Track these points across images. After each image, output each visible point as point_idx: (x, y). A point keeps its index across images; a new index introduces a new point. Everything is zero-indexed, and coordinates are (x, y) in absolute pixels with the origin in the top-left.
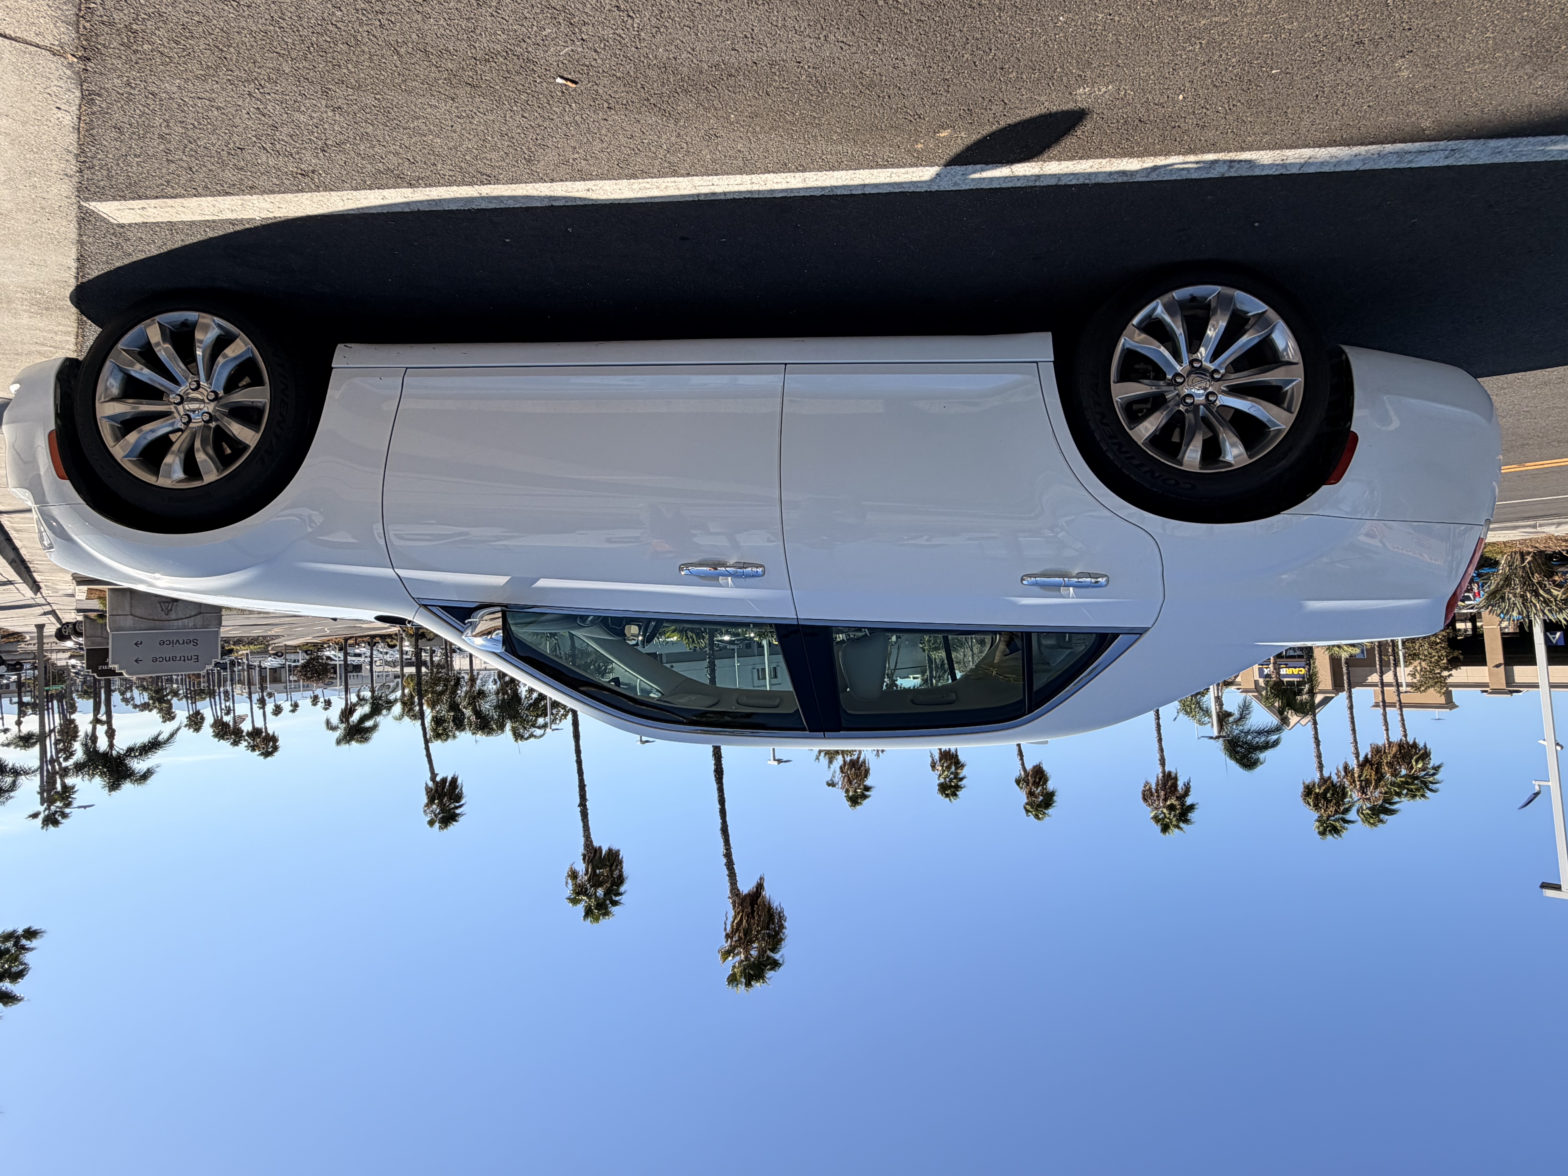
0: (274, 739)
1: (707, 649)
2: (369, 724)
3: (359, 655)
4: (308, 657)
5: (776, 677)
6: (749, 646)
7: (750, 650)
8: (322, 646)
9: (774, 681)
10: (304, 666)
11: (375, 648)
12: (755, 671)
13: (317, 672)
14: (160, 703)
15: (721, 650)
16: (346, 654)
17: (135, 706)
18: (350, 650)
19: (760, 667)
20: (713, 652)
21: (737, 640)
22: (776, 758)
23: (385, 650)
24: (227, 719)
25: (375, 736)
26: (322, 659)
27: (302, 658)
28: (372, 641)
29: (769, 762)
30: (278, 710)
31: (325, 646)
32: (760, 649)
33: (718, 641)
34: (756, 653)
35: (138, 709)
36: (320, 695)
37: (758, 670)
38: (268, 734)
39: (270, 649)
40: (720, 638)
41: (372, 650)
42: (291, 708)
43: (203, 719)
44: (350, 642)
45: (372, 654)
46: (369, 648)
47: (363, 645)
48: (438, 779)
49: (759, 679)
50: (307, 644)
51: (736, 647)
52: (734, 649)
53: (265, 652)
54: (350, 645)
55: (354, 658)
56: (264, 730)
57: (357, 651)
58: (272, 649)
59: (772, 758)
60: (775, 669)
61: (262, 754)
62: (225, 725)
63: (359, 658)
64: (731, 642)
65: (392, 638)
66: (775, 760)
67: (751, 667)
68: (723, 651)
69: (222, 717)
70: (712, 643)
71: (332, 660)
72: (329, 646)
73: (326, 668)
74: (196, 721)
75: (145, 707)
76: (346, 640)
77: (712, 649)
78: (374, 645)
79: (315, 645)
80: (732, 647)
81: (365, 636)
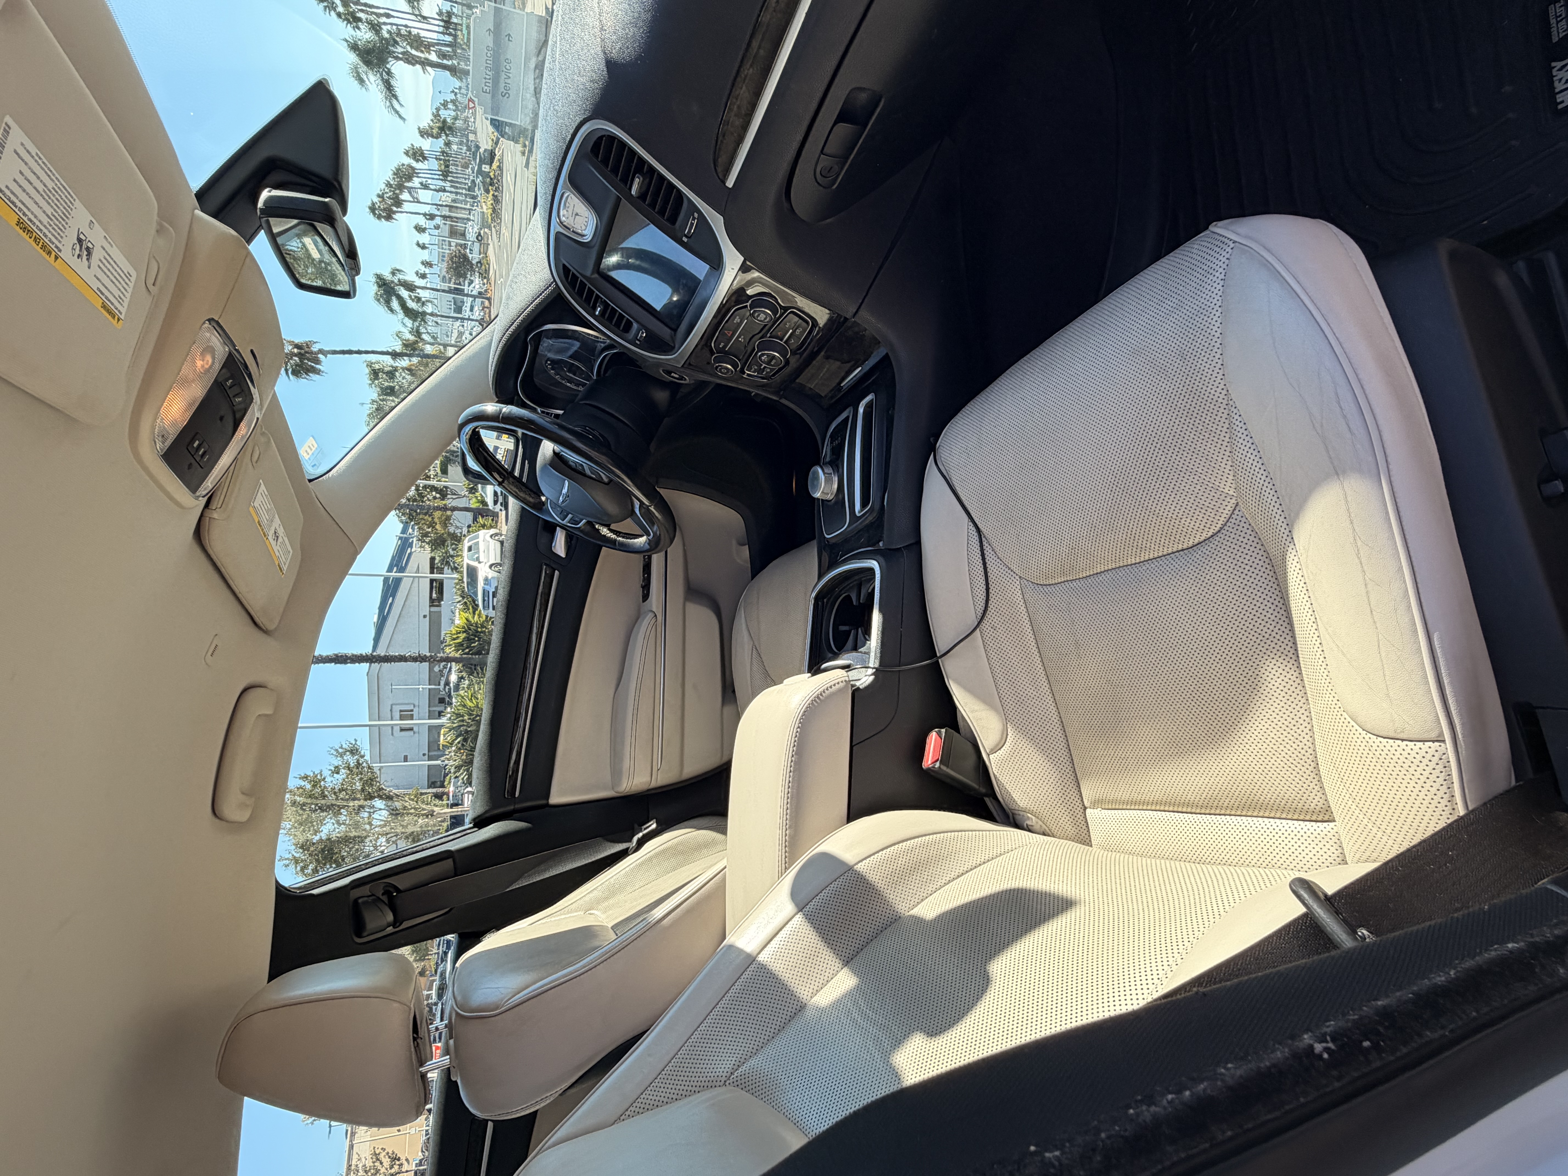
0: (389, 217)
1: (442, 655)
2: (395, 304)
3: (472, 310)
4: (474, 262)
5: (402, 730)
6: (442, 701)
7: (437, 701)
8: (485, 278)
9: (397, 729)
10: (465, 257)
11: (477, 323)
12: (411, 707)
13: (457, 267)
14: (439, 128)
16: (474, 297)
17: (438, 109)
18: (478, 301)
19: (415, 713)
20: (438, 661)
21: (450, 689)
24: (416, 182)
25: (381, 309)
26: (471, 276)
27: (474, 257)
30: (420, 229)
31: (485, 281)
32: (437, 714)
33: (451, 668)
34: (432, 709)
35: (435, 111)
36: (432, 270)
37: (412, 711)
38: (395, 212)
39: (486, 230)
40: (453, 670)
41: (476, 320)
42: (421, 242)
43: (418, 161)
44: (487, 303)
45: (472, 320)
46: (479, 318)
47: (482, 314)
48: (320, 356)
49: (401, 711)
50: (489, 265)
51: (441, 687)
53: (484, 224)
54: (482, 303)
55: (469, 305)
56: (399, 210)
57: (476, 308)
58: (485, 233)
60: (411, 729)
61: (373, 204)
62: (410, 178)
63: (468, 309)
64: (447, 683)
67: (417, 704)
69: (418, 177)
70: (448, 660)
71: (469, 284)
72: (484, 284)
73: (461, 277)
74: (418, 154)
75: (436, 115)
76: (489, 299)
77: (442, 660)
79: (487, 271)
80: (442, 683)
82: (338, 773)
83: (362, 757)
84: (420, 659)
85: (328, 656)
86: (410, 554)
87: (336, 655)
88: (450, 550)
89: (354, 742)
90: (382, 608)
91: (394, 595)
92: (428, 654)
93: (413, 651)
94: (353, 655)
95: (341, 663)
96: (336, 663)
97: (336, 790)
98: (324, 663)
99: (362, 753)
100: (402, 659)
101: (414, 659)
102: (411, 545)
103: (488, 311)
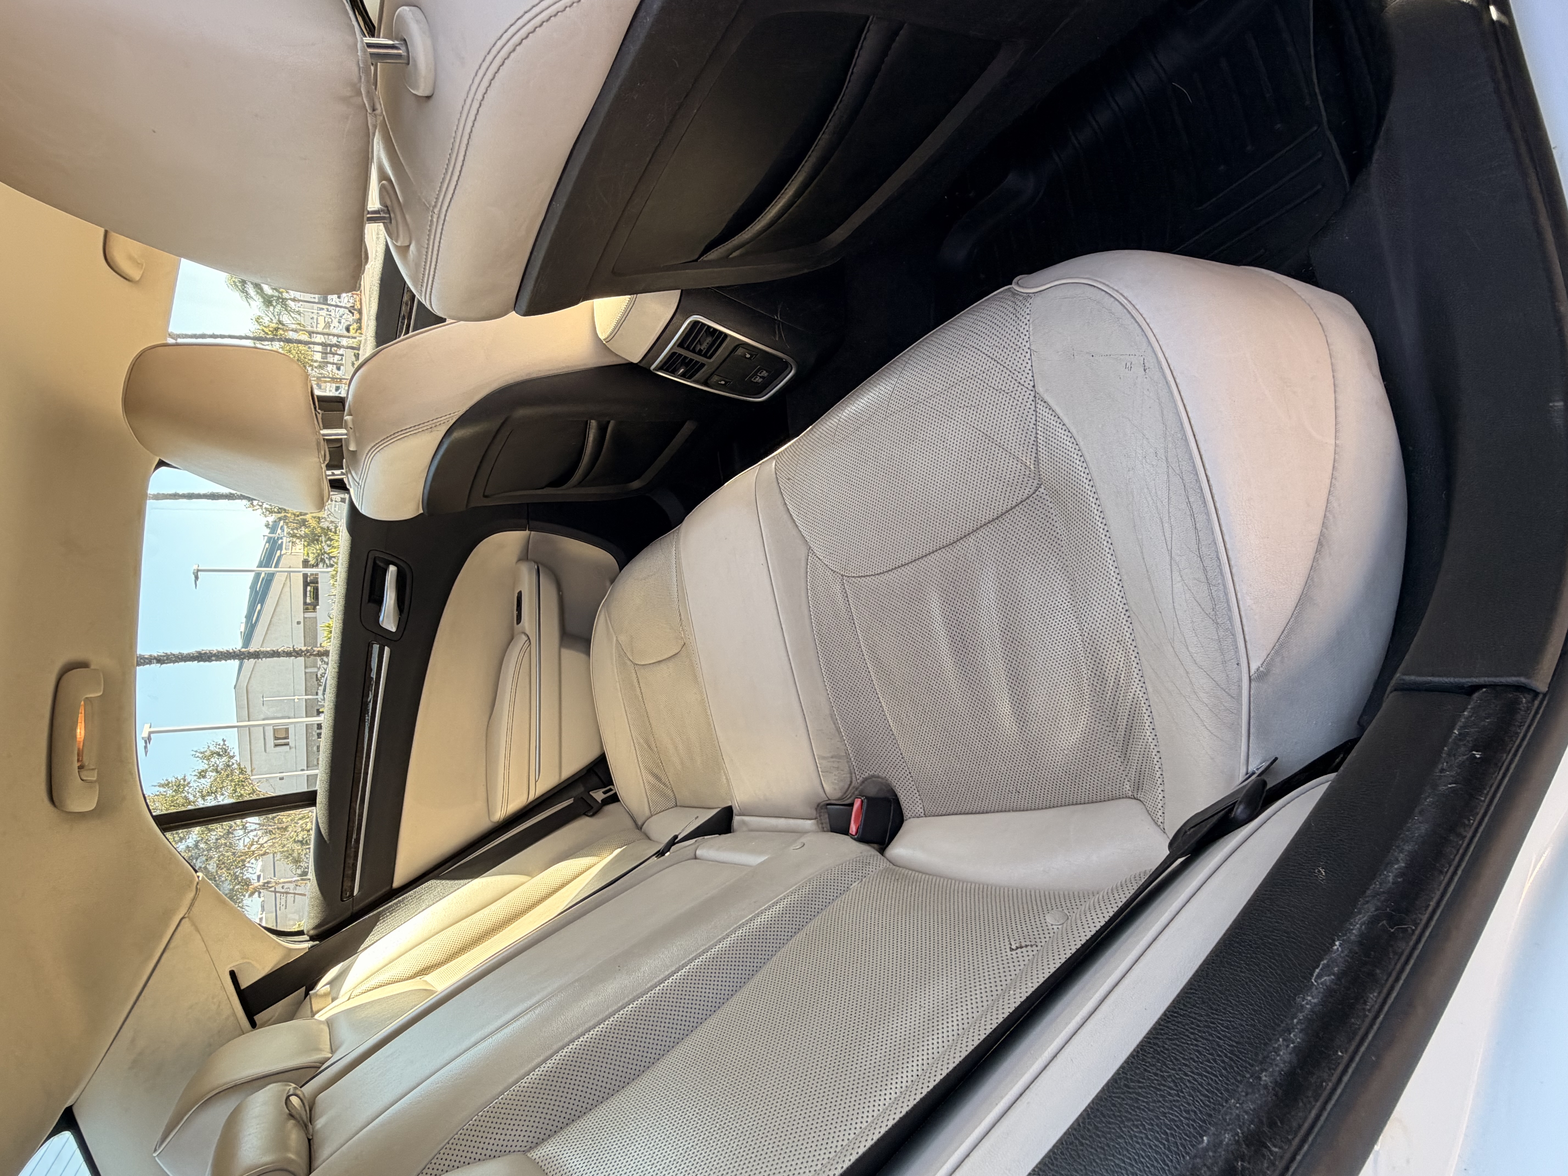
11: (347, 311)
15: (317, 679)
22: (152, 735)
23: (343, 321)
25: (237, 295)
28: (355, 310)
29: (147, 726)
41: (345, 308)
45: (341, 307)
46: (348, 305)
52: (317, 694)
59: (152, 729)
65: (357, 330)
66: (150, 733)
68: (316, 683)
78: (350, 311)
81: (361, 304)
82: (204, 777)
83: (232, 757)
84: (297, 654)
85: (189, 654)
86: (279, 558)
87: (200, 653)
88: (326, 547)
89: (222, 743)
90: (249, 617)
91: (262, 601)
92: (304, 649)
93: (287, 647)
94: (218, 652)
95: (205, 661)
96: (199, 661)
97: (204, 793)
98: (185, 661)
99: (231, 754)
100: (275, 654)
101: (288, 654)
102: (280, 547)
103: (358, 299)
